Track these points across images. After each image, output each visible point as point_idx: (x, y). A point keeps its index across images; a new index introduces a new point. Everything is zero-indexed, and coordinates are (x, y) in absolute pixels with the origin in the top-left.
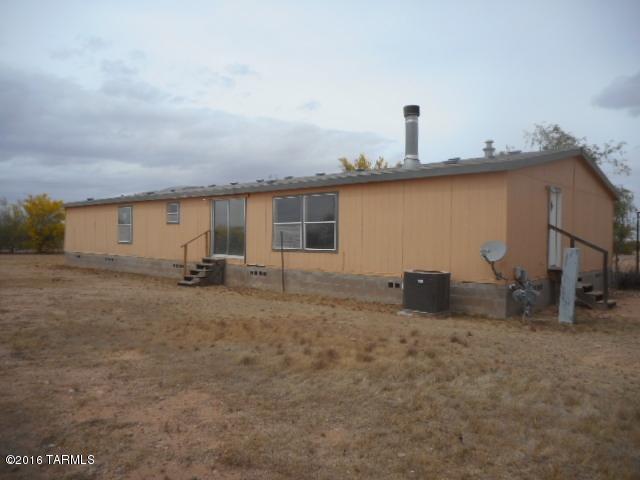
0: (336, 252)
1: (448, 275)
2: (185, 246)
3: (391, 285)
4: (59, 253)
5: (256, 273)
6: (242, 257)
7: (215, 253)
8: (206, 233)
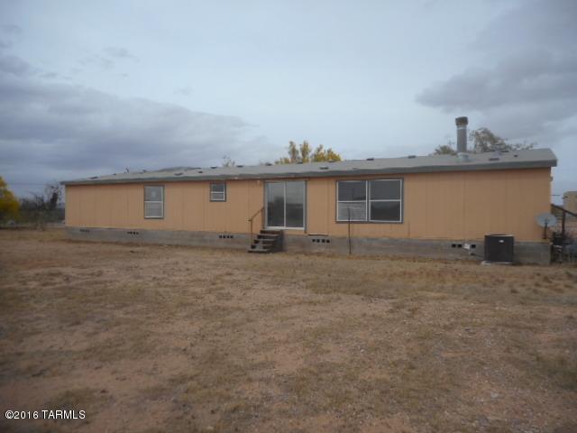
0: (402, 223)
2: (251, 220)
3: (454, 246)
5: (318, 241)
6: (303, 229)
7: (269, 225)
8: (262, 210)
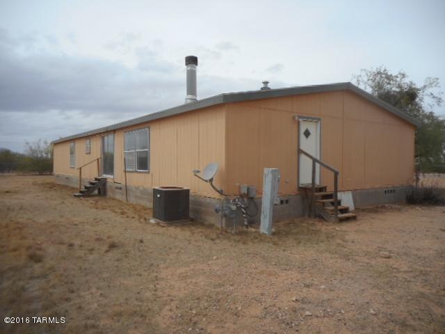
0: (149, 173)
1: (188, 191)
2: (81, 169)
4: (51, 175)
5: (118, 188)
6: (112, 177)
8: (98, 159)
